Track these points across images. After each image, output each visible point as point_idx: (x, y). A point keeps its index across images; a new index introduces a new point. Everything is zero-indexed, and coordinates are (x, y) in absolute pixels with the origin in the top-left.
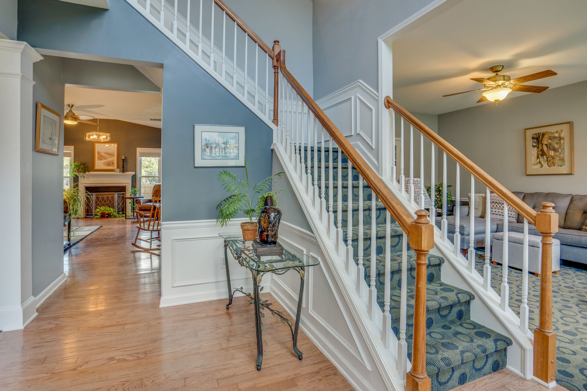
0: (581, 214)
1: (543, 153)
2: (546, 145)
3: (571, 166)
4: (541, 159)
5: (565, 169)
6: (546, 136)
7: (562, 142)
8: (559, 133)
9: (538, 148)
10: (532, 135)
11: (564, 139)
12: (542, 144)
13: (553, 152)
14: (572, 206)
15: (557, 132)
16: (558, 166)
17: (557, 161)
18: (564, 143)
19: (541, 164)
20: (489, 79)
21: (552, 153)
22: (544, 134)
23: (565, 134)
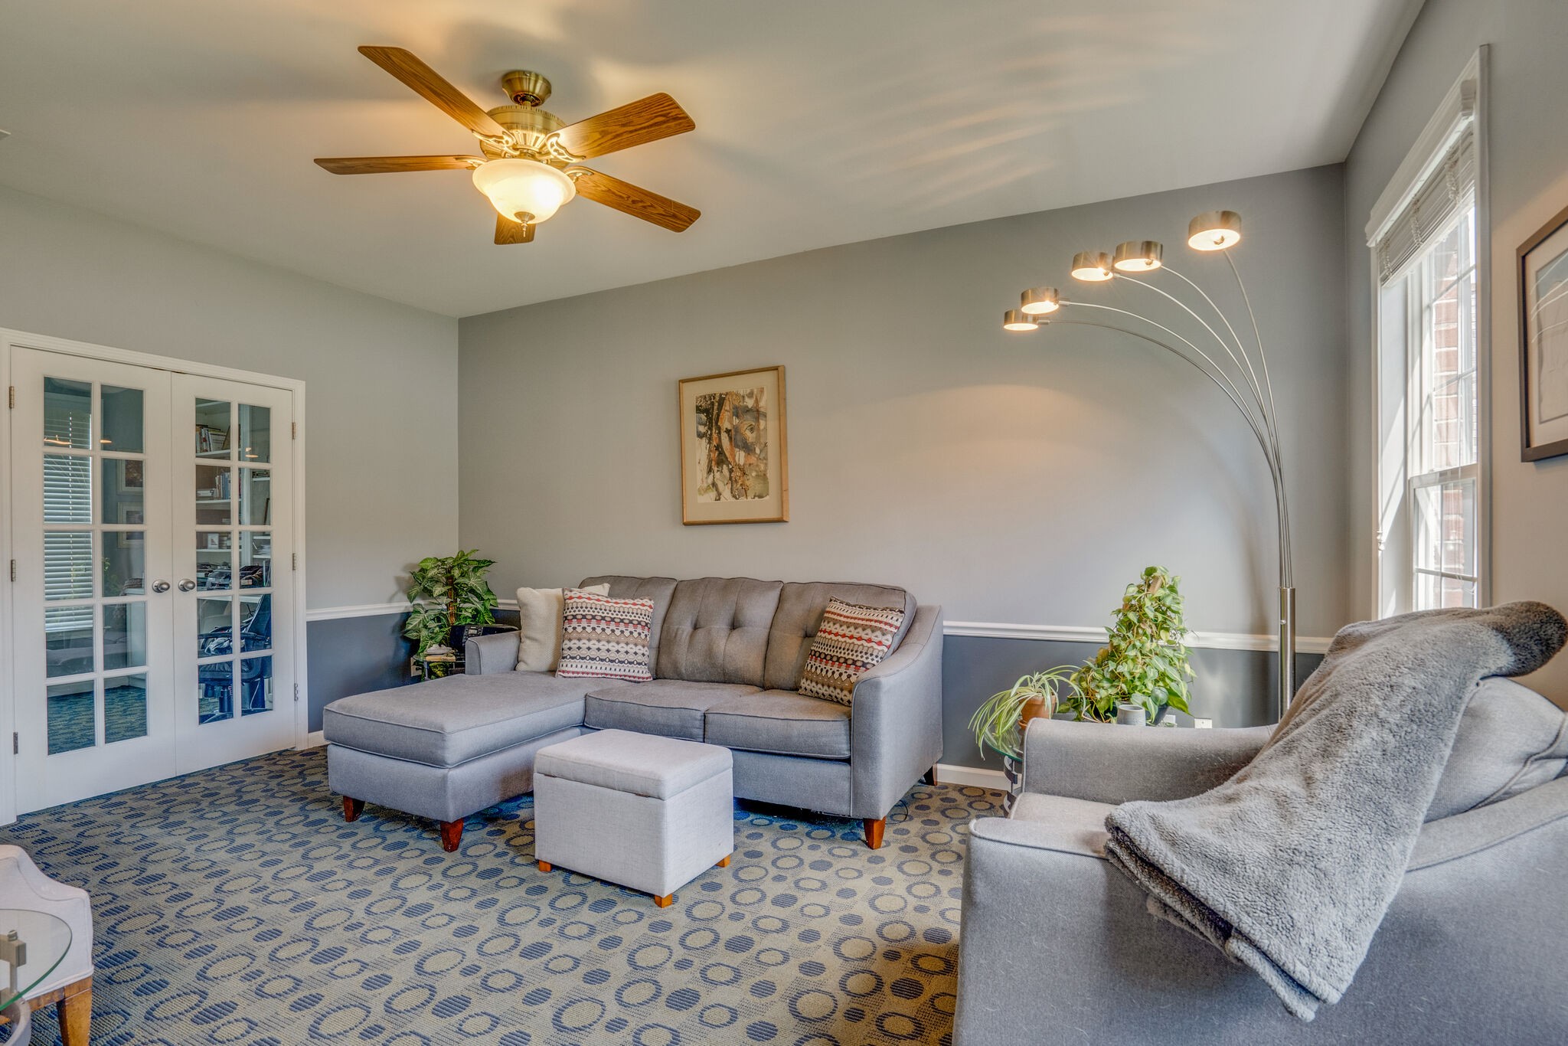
0: (799, 640)
1: (720, 459)
2: (728, 431)
3: (782, 497)
4: (717, 475)
5: (766, 508)
6: (727, 406)
7: (762, 423)
8: (757, 399)
9: (710, 439)
10: (697, 398)
11: (766, 416)
12: (719, 428)
13: (742, 454)
14: (780, 615)
15: (750, 395)
16: (755, 496)
17: (751, 481)
18: (765, 429)
19: (717, 490)
20: (492, 114)
21: (740, 457)
22: (724, 399)
23: (767, 403)
